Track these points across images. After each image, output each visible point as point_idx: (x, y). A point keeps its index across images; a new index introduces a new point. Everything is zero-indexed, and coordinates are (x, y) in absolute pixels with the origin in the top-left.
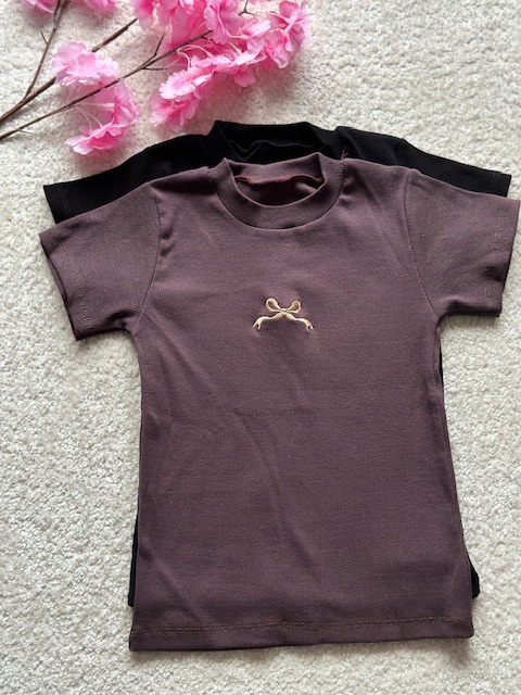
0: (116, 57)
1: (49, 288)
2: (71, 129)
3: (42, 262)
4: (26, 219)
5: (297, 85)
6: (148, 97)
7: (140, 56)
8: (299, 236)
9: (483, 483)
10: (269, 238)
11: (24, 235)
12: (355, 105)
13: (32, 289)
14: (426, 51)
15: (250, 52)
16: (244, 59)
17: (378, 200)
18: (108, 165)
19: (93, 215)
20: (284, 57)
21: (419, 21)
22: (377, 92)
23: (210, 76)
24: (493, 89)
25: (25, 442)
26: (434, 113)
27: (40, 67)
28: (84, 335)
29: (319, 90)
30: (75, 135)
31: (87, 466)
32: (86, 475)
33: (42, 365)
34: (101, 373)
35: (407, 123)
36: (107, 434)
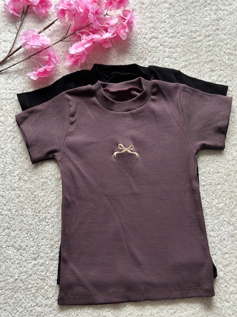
0: (49, 36)
1: (20, 140)
2: (29, 68)
3: (16, 128)
4: (9, 109)
5: (131, 47)
6: (64, 53)
7: (60, 35)
8: (135, 116)
9: (218, 226)
10: (119, 116)
11: (8, 117)
12: (157, 56)
13: (12, 141)
14: (189, 31)
15: (109, 33)
16: (107, 35)
17: (168, 98)
18: (45, 85)
19: (39, 107)
20: (125, 34)
21: (185, 18)
22: (167, 49)
23: (91, 43)
24: (219, 48)
26: (193, 59)
27: (15, 41)
28: (36, 162)
29: (141, 49)
30: (31, 71)
31: (38, 221)
32: (37, 225)
33: (17, 175)
34: (44, 179)
35: (180, 64)
36: (47, 206)
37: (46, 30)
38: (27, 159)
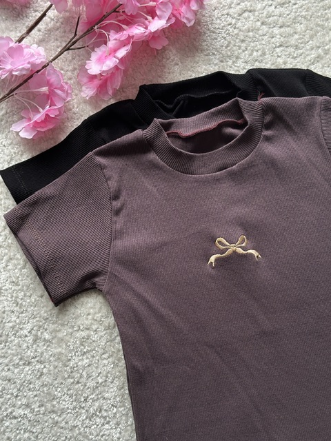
0: (41, 42)
1: (22, 262)
2: (14, 114)
3: (11, 239)
5: (205, 38)
6: (76, 73)
7: (61, 37)
8: (236, 177)
10: (206, 182)
12: (259, 47)
13: (7, 266)
15: (160, 18)
16: (157, 25)
17: (297, 130)
18: (52, 142)
19: (48, 190)
20: (190, 15)
22: (276, 31)
23: (129, 47)
25: (28, 406)
28: (61, 300)
29: (225, 38)
30: (19, 120)
31: (87, 418)
32: (87, 427)
33: (29, 332)
34: (82, 331)
35: (308, 55)
36: (98, 385)
37: (33, 32)
38: (42, 296)
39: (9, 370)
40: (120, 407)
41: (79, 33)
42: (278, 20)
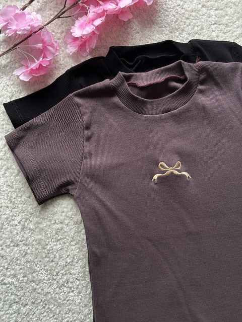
0: (39, 11)
1: (16, 171)
2: (16, 63)
3: (9, 154)
5: (160, 14)
6: (64, 34)
8: (177, 118)
10: (154, 121)
12: (199, 23)
13: (5, 173)
17: (223, 87)
18: (43, 84)
19: (38, 120)
22: (212, 12)
23: (103, 18)
25: (15, 276)
28: (43, 201)
29: (174, 16)
30: (20, 67)
31: (57, 287)
32: (57, 293)
33: (19, 223)
34: (57, 224)
35: (235, 31)
36: (67, 264)
38: (29, 197)
39: (2, 249)
40: (82, 280)
41: (68, 6)
42: (214, 5)
